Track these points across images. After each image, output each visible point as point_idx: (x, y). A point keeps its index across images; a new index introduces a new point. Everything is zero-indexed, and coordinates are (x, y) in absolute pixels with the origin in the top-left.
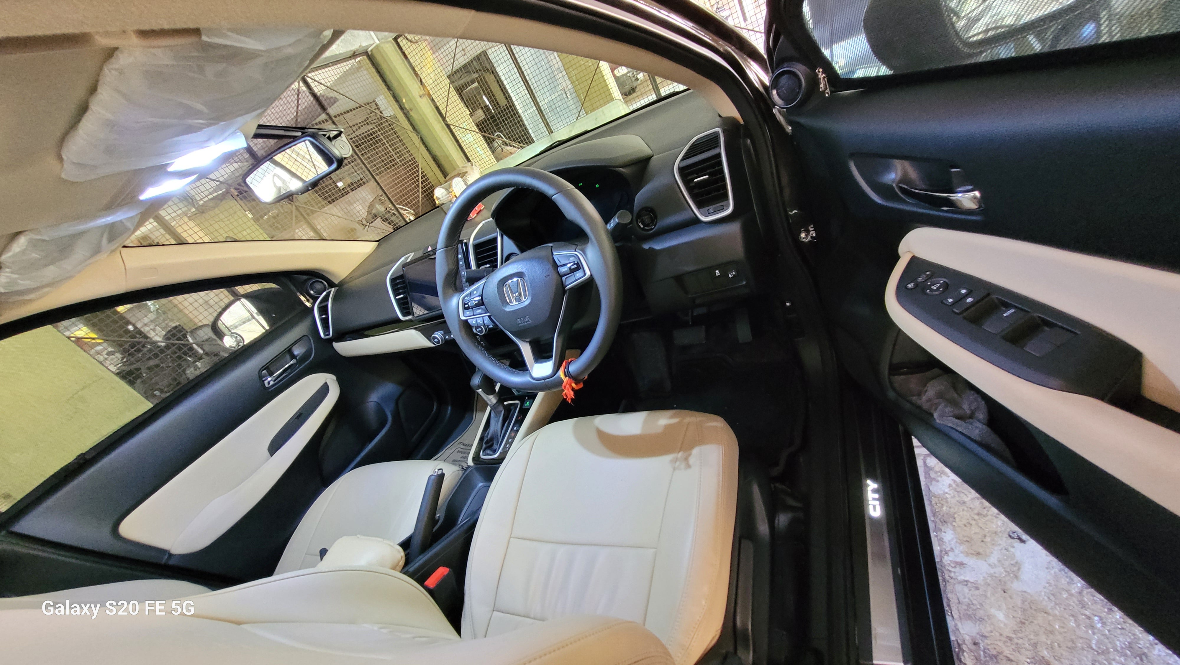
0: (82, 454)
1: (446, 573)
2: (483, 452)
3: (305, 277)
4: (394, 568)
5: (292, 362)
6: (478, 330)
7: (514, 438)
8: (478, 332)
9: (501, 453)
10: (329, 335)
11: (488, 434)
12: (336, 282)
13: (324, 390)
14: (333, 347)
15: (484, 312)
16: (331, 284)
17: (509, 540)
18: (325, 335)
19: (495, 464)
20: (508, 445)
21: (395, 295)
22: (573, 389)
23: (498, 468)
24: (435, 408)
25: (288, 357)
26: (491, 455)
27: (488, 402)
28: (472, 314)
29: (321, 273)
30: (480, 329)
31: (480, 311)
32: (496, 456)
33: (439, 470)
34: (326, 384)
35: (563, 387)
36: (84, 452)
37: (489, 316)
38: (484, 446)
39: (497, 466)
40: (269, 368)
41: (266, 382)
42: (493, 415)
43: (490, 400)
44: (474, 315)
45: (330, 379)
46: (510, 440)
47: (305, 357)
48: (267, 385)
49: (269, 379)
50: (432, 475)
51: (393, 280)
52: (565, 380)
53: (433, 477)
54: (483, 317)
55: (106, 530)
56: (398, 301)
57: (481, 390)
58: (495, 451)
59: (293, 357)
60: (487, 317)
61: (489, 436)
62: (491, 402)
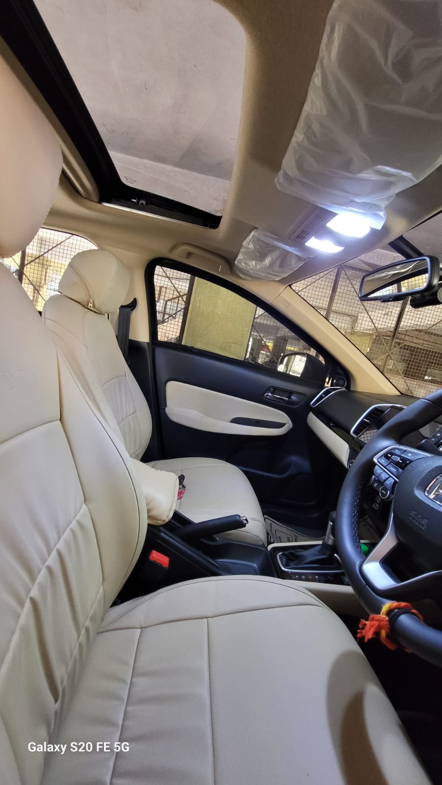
0: (193, 347)
1: (164, 566)
2: (281, 554)
3: (341, 372)
4: (149, 517)
5: (286, 398)
6: (383, 491)
7: (307, 580)
8: (382, 493)
9: (288, 572)
10: (314, 405)
11: (300, 552)
12: (352, 389)
13: (279, 425)
14: (309, 413)
15: (395, 474)
16: (348, 387)
17: (204, 618)
18: (312, 404)
19: (276, 571)
20: (297, 577)
21: (366, 417)
22: (377, 634)
23: (273, 576)
24: (311, 503)
25: (288, 395)
26: (282, 563)
27: (326, 537)
28: (385, 465)
29: (350, 377)
30: (385, 492)
31: (394, 470)
32: (283, 569)
33: (246, 520)
34: (285, 424)
35: (372, 616)
36: (195, 347)
37: (395, 482)
38: (287, 553)
39: (276, 575)
40: (275, 390)
41: (267, 394)
42: (317, 548)
43: (329, 538)
44: (385, 467)
45: (288, 424)
46: (303, 577)
47: (293, 403)
48: (265, 395)
49: (270, 394)
50: (240, 516)
51: (375, 409)
52: (383, 615)
53: (238, 518)
54: (390, 477)
55: (166, 378)
56: (363, 421)
57: (332, 524)
58: (286, 566)
59: (289, 397)
60: (393, 481)
61: (298, 553)
62: (328, 539)
